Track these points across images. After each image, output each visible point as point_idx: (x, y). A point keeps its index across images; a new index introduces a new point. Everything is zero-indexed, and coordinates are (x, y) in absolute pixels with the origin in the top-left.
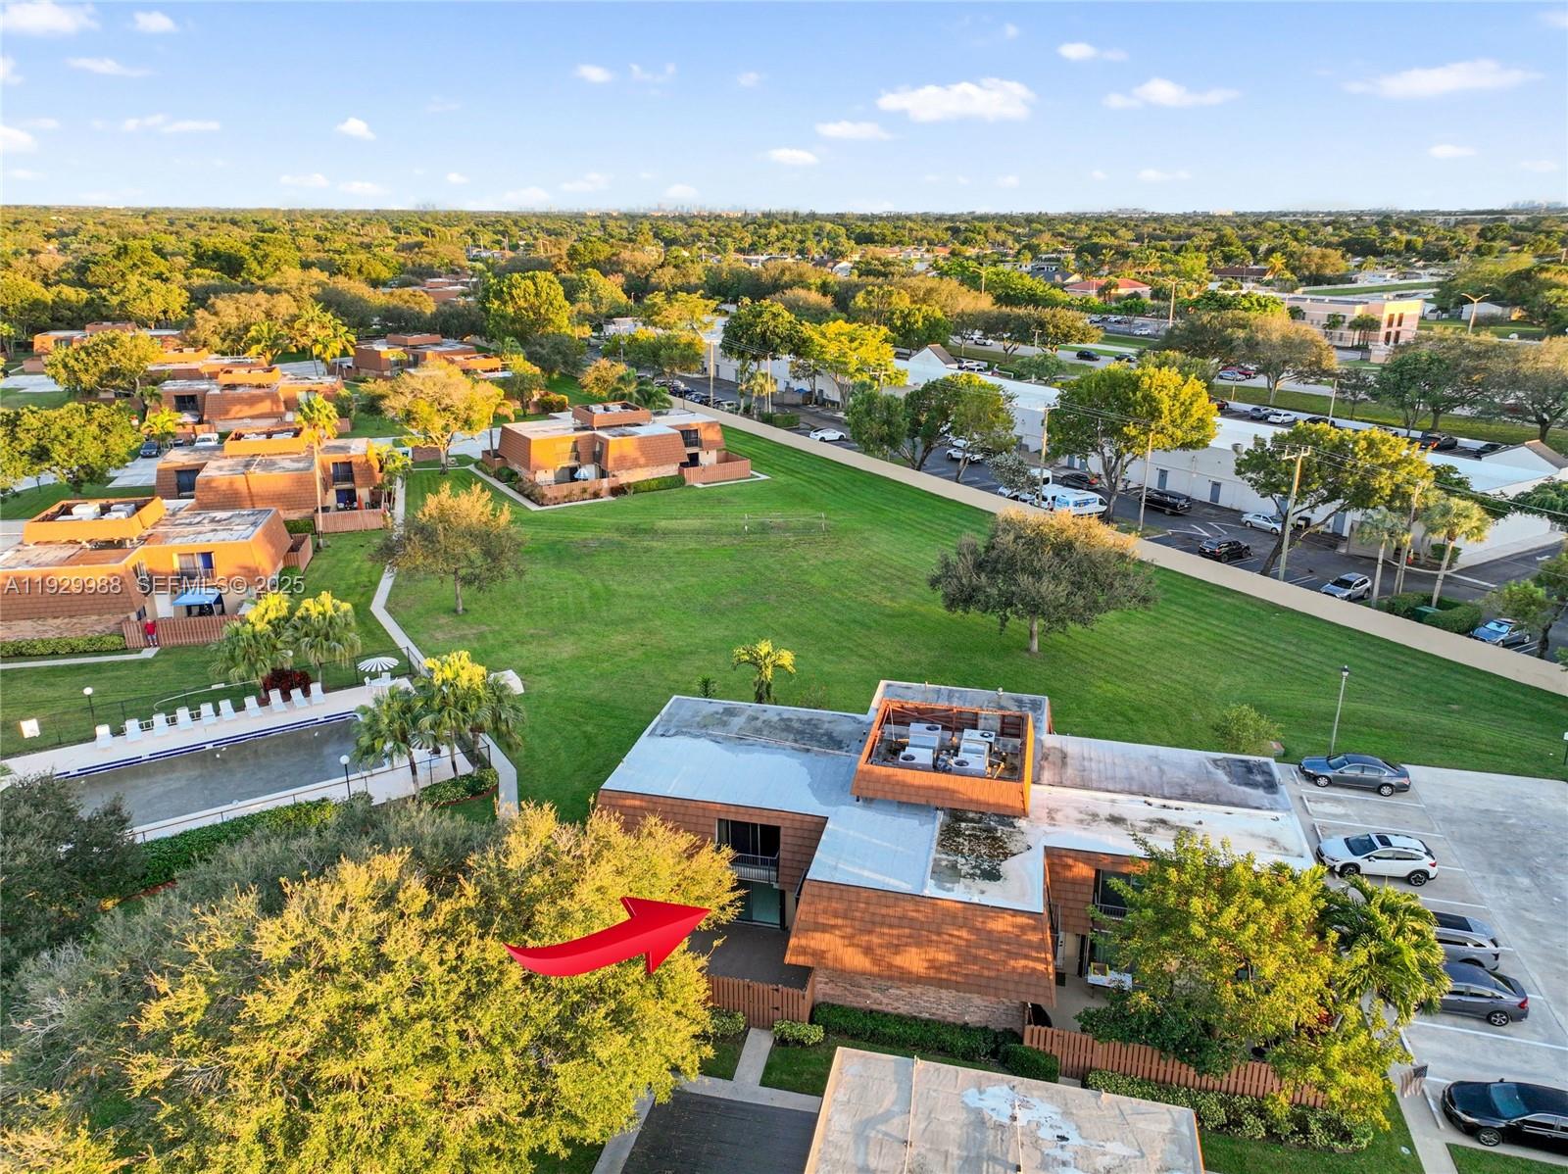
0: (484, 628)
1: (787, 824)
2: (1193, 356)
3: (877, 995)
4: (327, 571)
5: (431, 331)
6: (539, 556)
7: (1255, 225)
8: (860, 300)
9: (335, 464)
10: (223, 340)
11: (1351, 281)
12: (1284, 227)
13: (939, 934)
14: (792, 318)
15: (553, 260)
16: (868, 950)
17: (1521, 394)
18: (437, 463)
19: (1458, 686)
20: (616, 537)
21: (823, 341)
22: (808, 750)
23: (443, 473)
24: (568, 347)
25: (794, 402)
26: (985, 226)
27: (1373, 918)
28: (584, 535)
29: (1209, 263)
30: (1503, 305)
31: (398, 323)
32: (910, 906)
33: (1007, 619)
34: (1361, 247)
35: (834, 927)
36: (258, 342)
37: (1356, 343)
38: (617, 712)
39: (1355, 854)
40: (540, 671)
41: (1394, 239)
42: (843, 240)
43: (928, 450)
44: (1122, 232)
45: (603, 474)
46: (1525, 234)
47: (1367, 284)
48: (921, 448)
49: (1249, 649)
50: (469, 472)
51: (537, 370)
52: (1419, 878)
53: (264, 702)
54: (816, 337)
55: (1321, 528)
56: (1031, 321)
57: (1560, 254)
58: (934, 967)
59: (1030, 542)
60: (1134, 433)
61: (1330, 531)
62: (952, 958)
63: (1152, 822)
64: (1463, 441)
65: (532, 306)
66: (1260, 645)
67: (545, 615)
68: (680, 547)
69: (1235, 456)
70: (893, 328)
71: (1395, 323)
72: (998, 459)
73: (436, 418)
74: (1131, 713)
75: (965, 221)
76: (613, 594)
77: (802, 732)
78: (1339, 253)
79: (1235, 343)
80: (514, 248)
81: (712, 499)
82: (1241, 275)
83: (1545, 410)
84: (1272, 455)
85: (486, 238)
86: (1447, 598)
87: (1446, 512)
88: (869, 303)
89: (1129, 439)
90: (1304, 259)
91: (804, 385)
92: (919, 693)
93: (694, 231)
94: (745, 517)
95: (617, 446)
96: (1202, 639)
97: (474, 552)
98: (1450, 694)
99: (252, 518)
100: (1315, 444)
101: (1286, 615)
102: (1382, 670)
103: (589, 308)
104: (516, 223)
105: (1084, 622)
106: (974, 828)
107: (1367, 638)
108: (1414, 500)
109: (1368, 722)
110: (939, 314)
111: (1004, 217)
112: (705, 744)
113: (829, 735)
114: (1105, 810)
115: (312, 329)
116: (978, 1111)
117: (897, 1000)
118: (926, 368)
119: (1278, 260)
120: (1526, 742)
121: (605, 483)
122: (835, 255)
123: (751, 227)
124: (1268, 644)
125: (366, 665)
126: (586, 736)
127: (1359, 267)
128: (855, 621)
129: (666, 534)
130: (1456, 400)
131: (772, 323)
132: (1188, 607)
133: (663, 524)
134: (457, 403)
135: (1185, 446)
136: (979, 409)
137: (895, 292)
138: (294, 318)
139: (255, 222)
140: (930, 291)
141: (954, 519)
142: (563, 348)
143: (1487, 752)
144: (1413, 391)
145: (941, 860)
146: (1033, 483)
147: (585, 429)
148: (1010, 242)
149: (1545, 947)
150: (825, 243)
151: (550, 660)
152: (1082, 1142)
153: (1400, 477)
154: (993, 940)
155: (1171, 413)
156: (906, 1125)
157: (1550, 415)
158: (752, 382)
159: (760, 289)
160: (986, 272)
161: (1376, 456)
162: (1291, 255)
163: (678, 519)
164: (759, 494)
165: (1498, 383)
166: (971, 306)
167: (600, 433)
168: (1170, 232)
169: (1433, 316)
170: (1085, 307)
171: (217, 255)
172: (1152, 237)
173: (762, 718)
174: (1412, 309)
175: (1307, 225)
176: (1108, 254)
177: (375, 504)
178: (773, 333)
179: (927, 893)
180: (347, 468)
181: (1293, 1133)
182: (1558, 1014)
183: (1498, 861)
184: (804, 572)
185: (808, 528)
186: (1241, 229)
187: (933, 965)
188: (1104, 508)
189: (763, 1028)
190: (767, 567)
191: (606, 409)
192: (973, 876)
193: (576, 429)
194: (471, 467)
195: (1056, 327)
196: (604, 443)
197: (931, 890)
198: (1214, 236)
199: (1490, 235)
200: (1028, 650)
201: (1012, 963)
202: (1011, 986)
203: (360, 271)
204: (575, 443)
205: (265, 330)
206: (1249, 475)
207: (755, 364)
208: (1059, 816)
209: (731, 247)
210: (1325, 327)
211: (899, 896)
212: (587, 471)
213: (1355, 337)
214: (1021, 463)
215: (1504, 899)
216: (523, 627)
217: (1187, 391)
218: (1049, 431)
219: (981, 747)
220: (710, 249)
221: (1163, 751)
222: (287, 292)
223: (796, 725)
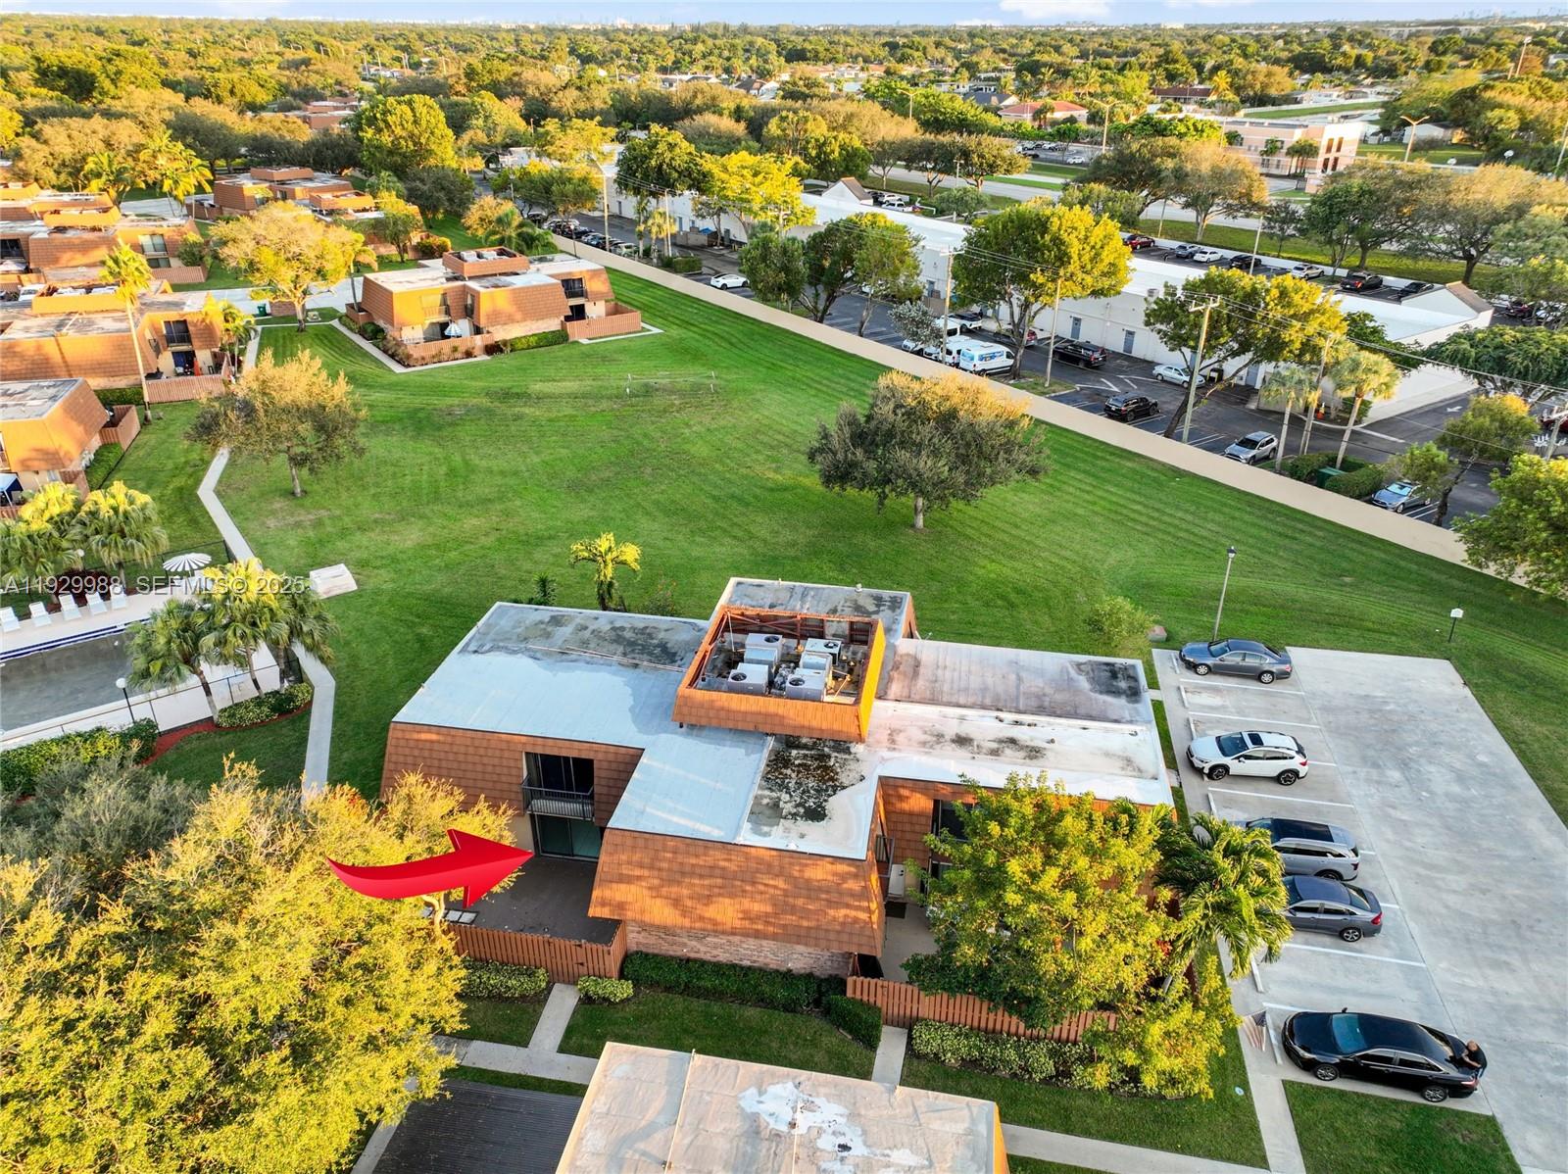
0: (323, 513)
1: (600, 756)
2: (1121, 187)
3: (694, 943)
4: (154, 448)
5: (302, 165)
6: (397, 427)
7: (1206, 39)
8: (773, 127)
9: (167, 323)
10: (58, 173)
11: (1296, 101)
12: (1233, 41)
13: (754, 883)
14: (692, 149)
15: (451, 81)
16: (676, 902)
17: (1449, 227)
18: (293, 318)
19: (1353, 555)
20: (485, 402)
21: (724, 176)
22: (636, 666)
23: (301, 330)
24: (453, 183)
25: (699, 243)
26: (924, 41)
27: (1215, 864)
28: (449, 401)
29: (1152, 82)
30: (1446, 127)
31: (267, 154)
32: (719, 855)
33: (886, 497)
34: (1310, 63)
35: (639, 878)
36: (99, 175)
37: (1293, 171)
38: (458, 611)
39: (1225, 754)
40: (379, 563)
41: (1344, 54)
42: (773, 57)
43: (831, 299)
44: (1067, 48)
45: (478, 331)
46: (1476, 47)
47: (1312, 105)
48: (823, 296)
49: (1144, 519)
50: (332, 328)
51: (413, 209)
52: (1288, 778)
53: (54, 608)
54: (716, 171)
55: (1235, 381)
56: (955, 150)
57: (1508, 70)
58: (750, 919)
59: (910, 414)
60: (1041, 280)
61: (1242, 383)
62: (769, 909)
63: (1001, 741)
64: (1389, 280)
65: (412, 136)
66: (1156, 515)
67: (394, 496)
68: (553, 415)
69: (1145, 306)
70: (808, 159)
71: (1334, 149)
72: (902, 309)
73: (283, 269)
74: (1013, 596)
75: (906, 36)
76: (471, 469)
77: (632, 644)
78: (1286, 69)
79: (1163, 174)
80: (416, 66)
81: (598, 356)
82: (1181, 96)
83: (1472, 245)
84: (1183, 305)
85: (386, 54)
86: (1351, 459)
87: (1355, 366)
88: (783, 130)
89: (1035, 286)
90: (1250, 77)
91: (709, 224)
92: (772, 594)
93: (614, 46)
94: (627, 377)
95: (491, 299)
96: (1096, 508)
97: (306, 429)
98: (1344, 565)
99: (52, 391)
100: (1226, 293)
101: (1186, 480)
102: (1279, 540)
103: (482, 137)
104: (421, 37)
105: (967, 499)
106: (805, 756)
107: (1267, 505)
108: (1324, 353)
109: (1257, 600)
110: (857, 143)
111: (946, 32)
112: (523, 662)
113: (663, 647)
114: (952, 729)
115: (161, 161)
116: (755, 1118)
117: (715, 948)
118: (840, 203)
119: (1222, 79)
120: (1415, 617)
121: (479, 341)
122: (764, 74)
123: (677, 42)
124: (1164, 513)
125: (173, 564)
126: (421, 640)
127: (1305, 85)
128: (733, 497)
129: (540, 398)
130: (1383, 235)
131: (668, 155)
132: (1085, 472)
133: (537, 387)
134: (306, 251)
135: (1096, 293)
136: (883, 254)
137: (811, 117)
138: (139, 148)
139: (123, 32)
140: (850, 117)
141: (852, 376)
142: (446, 184)
143: (1374, 631)
144: (1341, 227)
145: (762, 797)
146: (937, 335)
147: (456, 279)
148: (949, 60)
149: (1407, 849)
150: (753, 61)
151: (391, 550)
152: (865, 1151)
153: (1312, 328)
154: (811, 890)
155: (1080, 256)
156: (668, 1141)
157: (1478, 251)
158: (650, 222)
159: (670, 114)
160: (915, 94)
161: (1289, 305)
162: (1235, 73)
163: (558, 381)
164: (645, 352)
165: (1427, 217)
166: (893, 133)
167: (472, 284)
168: (1116, 47)
169: (1373, 140)
170: (1018, 134)
171: (63, 72)
172: (1098, 53)
173: (591, 628)
174: (1353, 131)
175: (1258, 39)
176: (1048, 74)
177: (217, 368)
178: (670, 165)
179: (740, 840)
180: (181, 327)
181: (1123, 1082)
182: (1412, 925)
183: (1371, 753)
184: (686, 441)
185: (696, 390)
186: (1190, 43)
187: (747, 916)
188: (1011, 362)
189: (569, 983)
190: (645, 436)
191: (479, 256)
192: (794, 816)
193: (448, 280)
194: (335, 323)
195: (980, 156)
196: (475, 295)
197: (746, 836)
198: (1161, 51)
199: (1441, 48)
200: (913, 526)
201: (832, 912)
202: (832, 936)
203: (232, 92)
204: (444, 295)
205: (105, 161)
206: (1159, 326)
207: (653, 201)
208: (900, 738)
209: (652, 66)
210: (1263, 153)
211: (708, 844)
212: (460, 327)
213: (1292, 164)
214: (925, 313)
215: (1372, 796)
216: (368, 510)
217: (1098, 234)
218: (955, 277)
219: (822, 661)
220: (630, 67)
221: (1026, 656)
222: (134, 117)
223: (628, 635)
